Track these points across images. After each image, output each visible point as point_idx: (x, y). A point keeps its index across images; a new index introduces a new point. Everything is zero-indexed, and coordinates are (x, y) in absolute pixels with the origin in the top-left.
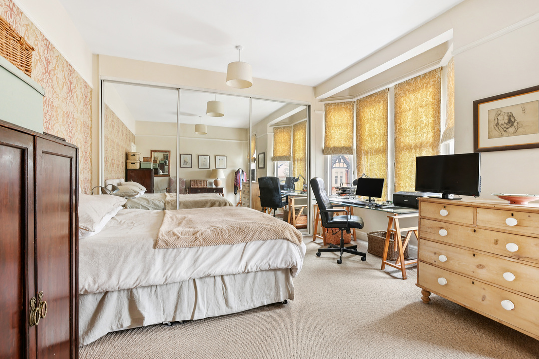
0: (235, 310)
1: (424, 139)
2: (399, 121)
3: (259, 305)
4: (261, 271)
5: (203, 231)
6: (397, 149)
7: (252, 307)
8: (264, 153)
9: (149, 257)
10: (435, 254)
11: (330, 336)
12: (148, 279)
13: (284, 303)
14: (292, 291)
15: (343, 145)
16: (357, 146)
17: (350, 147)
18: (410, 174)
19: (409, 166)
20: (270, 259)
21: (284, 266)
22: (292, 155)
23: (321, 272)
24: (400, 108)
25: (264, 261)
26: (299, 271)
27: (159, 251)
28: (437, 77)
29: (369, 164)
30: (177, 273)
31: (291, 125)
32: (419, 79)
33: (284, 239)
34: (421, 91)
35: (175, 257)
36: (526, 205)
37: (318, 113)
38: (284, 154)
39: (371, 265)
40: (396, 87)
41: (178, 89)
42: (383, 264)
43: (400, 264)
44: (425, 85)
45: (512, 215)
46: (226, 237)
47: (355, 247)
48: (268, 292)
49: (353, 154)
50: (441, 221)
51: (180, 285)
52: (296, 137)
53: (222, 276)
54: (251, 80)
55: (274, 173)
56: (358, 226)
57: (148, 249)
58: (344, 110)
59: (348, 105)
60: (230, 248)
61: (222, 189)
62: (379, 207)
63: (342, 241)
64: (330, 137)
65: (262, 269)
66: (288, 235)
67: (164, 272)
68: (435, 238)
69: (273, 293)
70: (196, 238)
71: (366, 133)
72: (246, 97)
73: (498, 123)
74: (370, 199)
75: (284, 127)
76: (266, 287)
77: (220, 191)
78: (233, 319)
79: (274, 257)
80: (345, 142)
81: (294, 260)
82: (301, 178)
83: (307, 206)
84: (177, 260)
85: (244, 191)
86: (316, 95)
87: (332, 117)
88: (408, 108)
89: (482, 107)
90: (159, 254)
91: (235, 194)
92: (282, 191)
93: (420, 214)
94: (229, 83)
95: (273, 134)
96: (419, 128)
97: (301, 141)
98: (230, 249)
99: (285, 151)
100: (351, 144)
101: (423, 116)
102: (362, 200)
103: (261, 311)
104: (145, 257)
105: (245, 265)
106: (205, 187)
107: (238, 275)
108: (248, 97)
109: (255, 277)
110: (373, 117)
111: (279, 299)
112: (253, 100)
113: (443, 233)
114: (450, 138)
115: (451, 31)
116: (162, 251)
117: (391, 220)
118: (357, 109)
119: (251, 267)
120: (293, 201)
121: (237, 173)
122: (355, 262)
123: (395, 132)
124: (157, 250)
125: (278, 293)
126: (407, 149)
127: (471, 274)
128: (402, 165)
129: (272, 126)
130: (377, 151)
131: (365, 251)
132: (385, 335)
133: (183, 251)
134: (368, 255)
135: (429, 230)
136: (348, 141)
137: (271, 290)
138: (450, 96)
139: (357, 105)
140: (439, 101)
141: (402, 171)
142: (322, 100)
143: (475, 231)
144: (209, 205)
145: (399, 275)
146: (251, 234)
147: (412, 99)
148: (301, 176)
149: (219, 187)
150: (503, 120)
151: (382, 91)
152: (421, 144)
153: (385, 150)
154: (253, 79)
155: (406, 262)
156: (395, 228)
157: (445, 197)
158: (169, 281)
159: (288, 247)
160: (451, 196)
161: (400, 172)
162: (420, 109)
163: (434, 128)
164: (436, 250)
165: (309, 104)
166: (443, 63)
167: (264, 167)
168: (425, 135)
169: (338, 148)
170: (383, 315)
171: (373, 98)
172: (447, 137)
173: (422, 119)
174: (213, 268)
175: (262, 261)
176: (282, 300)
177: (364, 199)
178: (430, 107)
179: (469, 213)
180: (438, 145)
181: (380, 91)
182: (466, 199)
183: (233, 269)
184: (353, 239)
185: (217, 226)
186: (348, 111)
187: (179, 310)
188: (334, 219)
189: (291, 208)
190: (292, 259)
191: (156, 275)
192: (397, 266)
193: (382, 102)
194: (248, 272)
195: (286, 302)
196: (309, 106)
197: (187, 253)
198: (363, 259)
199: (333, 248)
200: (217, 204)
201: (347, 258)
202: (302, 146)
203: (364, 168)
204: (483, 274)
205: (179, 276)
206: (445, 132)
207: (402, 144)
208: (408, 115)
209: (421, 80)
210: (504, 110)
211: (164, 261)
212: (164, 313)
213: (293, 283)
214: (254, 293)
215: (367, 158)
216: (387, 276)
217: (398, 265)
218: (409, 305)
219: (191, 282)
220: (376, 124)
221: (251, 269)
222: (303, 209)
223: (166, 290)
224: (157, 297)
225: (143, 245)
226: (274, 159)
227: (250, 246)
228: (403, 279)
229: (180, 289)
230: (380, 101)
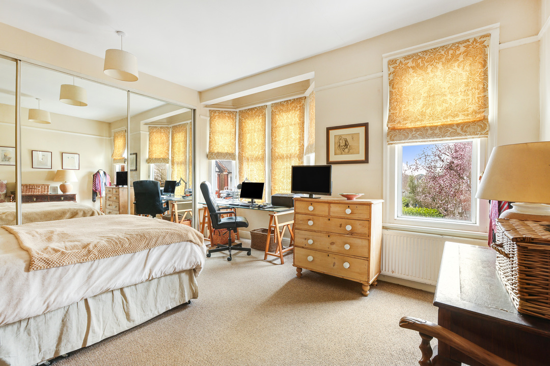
0: (137, 323)
1: (293, 151)
2: (275, 134)
3: (164, 311)
4: (165, 275)
5: (95, 242)
6: (273, 158)
7: (157, 314)
8: (136, 154)
9: (18, 283)
10: (305, 239)
11: (237, 319)
12: (19, 312)
13: (188, 304)
14: (196, 290)
15: (226, 151)
16: (239, 153)
17: (233, 154)
18: (282, 179)
19: (282, 173)
20: (175, 263)
21: (188, 267)
22: (170, 158)
23: (214, 271)
24: (276, 124)
25: (169, 265)
26: (202, 270)
27: (34, 274)
28: (302, 103)
29: (249, 169)
30: (65, 295)
31: (169, 126)
32: (290, 102)
33: (188, 241)
34: (291, 112)
35: (60, 278)
36: (355, 200)
37: (202, 117)
38: (161, 157)
39: (255, 258)
40: (272, 105)
41: (16, 60)
42: (266, 255)
43: (279, 252)
44: (294, 108)
45: (349, 207)
46: (127, 245)
47: (240, 244)
48: (173, 296)
49: (235, 160)
50: (309, 214)
51: (66, 310)
52: (175, 139)
53: (122, 289)
54: (137, 75)
55: (149, 177)
56: (244, 225)
57: (17, 274)
58: (227, 118)
59: (231, 114)
60: (132, 256)
61: (75, 195)
62: (261, 207)
63: (230, 240)
64: (214, 142)
65: (167, 274)
66: (191, 237)
67: (45, 298)
68: (306, 227)
69: (177, 296)
70: (89, 252)
71: (247, 142)
72: (123, 90)
73: (340, 145)
74: (252, 200)
75: (161, 128)
76: (171, 292)
77: (72, 198)
78: (136, 332)
79: (179, 259)
80: (228, 149)
81: (198, 260)
82: (182, 182)
83: (191, 210)
84: (64, 280)
85: (110, 197)
86: (201, 99)
87: (216, 124)
88: (282, 124)
89: (331, 132)
90: (35, 278)
91: (94, 201)
92: (162, 196)
93: (295, 211)
94: (107, 72)
95: (148, 133)
96: (289, 142)
97: (181, 144)
98: (132, 258)
99: (162, 153)
100: (234, 151)
101: (292, 133)
102: (245, 202)
103: (166, 317)
104: (11, 285)
105: (149, 273)
106: (46, 193)
107: (139, 285)
108: (125, 90)
109: (159, 283)
110: (253, 128)
111: (184, 300)
112: (131, 95)
113: (311, 223)
114: (311, 152)
115: (313, 73)
116: (39, 273)
117: (272, 217)
118: (240, 119)
119: (155, 273)
120: (176, 206)
121: (96, 175)
122: (242, 257)
123: (272, 144)
124: (31, 273)
125: (182, 295)
126: (281, 158)
127: (327, 249)
128: (276, 172)
129: (146, 124)
130: (257, 159)
131: (249, 247)
132: (277, 306)
133: (72, 269)
134: (252, 249)
135: (301, 222)
136: (230, 148)
137: (176, 293)
138: (311, 120)
139: (239, 115)
140: (303, 123)
141: (276, 177)
142: (207, 106)
143: (329, 219)
144: (68, 215)
145: (278, 262)
146: (154, 240)
147: (285, 118)
148: (183, 180)
149: (68, 193)
150: (343, 143)
151: (261, 107)
152: (291, 155)
153: (263, 159)
154: (139, 72)
155: (283, 251)
156: (275, 223)
157: (311, 197)
158: (52, 307)
159: (192, 249)
160: (314, 196)
161: (275, 177)
162: (290, 127)
163: (300, 143)
164: (306, 237)
165: (194, 108)
166: (307, 94)
167: (136, 170)
168: (294, 148)
169: (221, 153)
170: (273, 293)
171: (254, 112)
172: (309, 151)
173: (291, 135)
174: (113, 281)
175: (167, 265)
176: (187, 301)
177: (246, 201)
178: (297, 126)
179: (326, 207)
180: (303, 156)
181: (259, 107)
182: (323, 198)
183: (136, 279)
184: (236, 238)
185: (109, 235)
186: (231, 120)
187: (65, 341)
188: (222, 221)
189: (173, 213)
190: (196, 259)
191: (31, 304)
192: (276, 254)
193: (261, 117)
194: (153, 279)
195: (189, 302)
196: (194, 110)
197: (78, 270)
198: (249, 254)
199: (220, 248)
200: (81, 213)
201: (235, 254)
202: (182, 149)
203: (245, 173)
204: (334, 248)
205: (67, 298)
206: (308, 147)
207: (277, 154)
208: (282, 130)
209: (291, 103)
210: (343, 137)
211: (43, 284)
212: (40, 351)
213: (196, 282)
214: (158, 300)
215: (248, 164)
216: (270, 264)
217: (278, 253)
218: (289, 282)
219: (82, 304)
220: (256, 134)
221: (156, 275)
222: (186, 213)
223: (44, 321)
224: (29, 334)
225: (7, 270)
226: (149, 161)
227: (154, 252)
228: (282, 264)
229: (65, 315)
230: (259, 116)
